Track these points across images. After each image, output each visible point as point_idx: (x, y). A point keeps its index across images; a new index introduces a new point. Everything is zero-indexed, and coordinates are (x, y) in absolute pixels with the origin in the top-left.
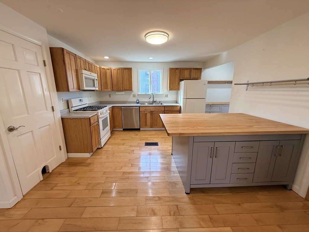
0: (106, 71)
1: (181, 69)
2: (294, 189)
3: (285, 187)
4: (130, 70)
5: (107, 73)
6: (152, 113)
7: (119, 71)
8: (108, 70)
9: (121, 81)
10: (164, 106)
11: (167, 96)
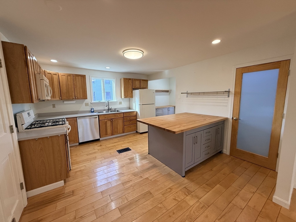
0: (53, 76)
1: (133, 80)
2: (224, 152)
3: (221, 153)
4: (84, 77)
5: (54, 79)
6: (111, 120)
7: (69, 77)
8: (55, 75)
9: (73, 89)
10: (123, 113)
11: (120, 103)
